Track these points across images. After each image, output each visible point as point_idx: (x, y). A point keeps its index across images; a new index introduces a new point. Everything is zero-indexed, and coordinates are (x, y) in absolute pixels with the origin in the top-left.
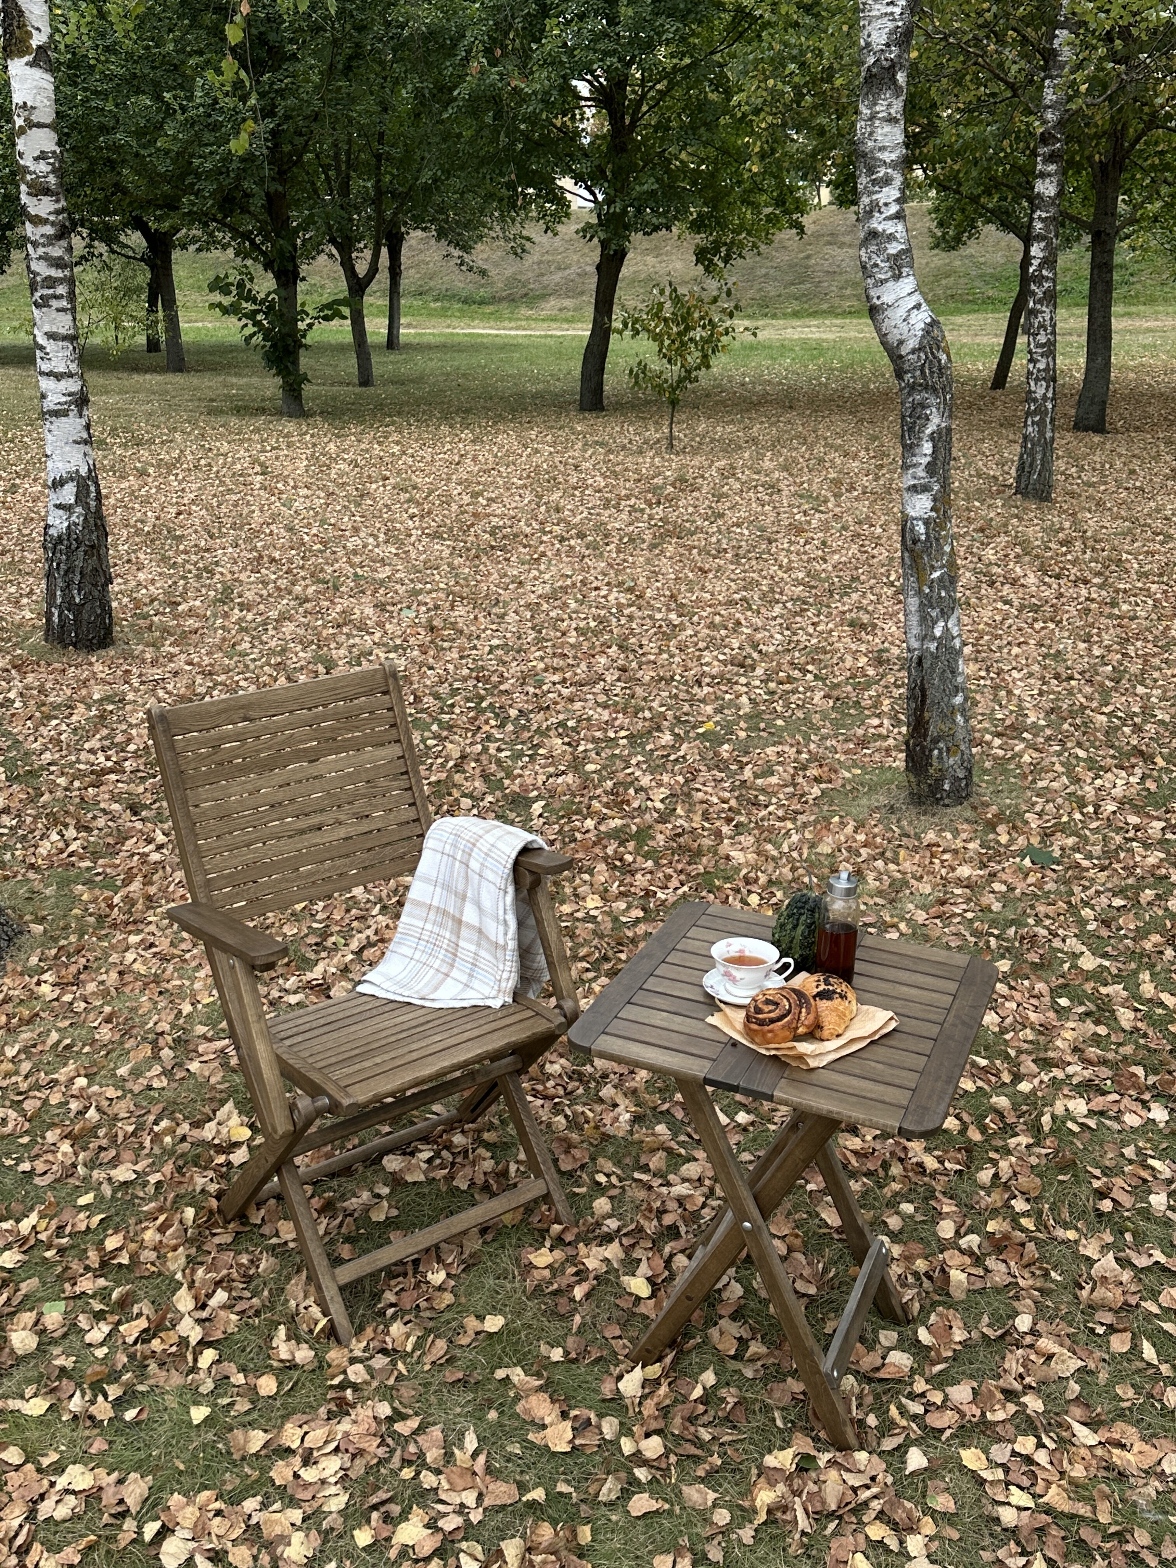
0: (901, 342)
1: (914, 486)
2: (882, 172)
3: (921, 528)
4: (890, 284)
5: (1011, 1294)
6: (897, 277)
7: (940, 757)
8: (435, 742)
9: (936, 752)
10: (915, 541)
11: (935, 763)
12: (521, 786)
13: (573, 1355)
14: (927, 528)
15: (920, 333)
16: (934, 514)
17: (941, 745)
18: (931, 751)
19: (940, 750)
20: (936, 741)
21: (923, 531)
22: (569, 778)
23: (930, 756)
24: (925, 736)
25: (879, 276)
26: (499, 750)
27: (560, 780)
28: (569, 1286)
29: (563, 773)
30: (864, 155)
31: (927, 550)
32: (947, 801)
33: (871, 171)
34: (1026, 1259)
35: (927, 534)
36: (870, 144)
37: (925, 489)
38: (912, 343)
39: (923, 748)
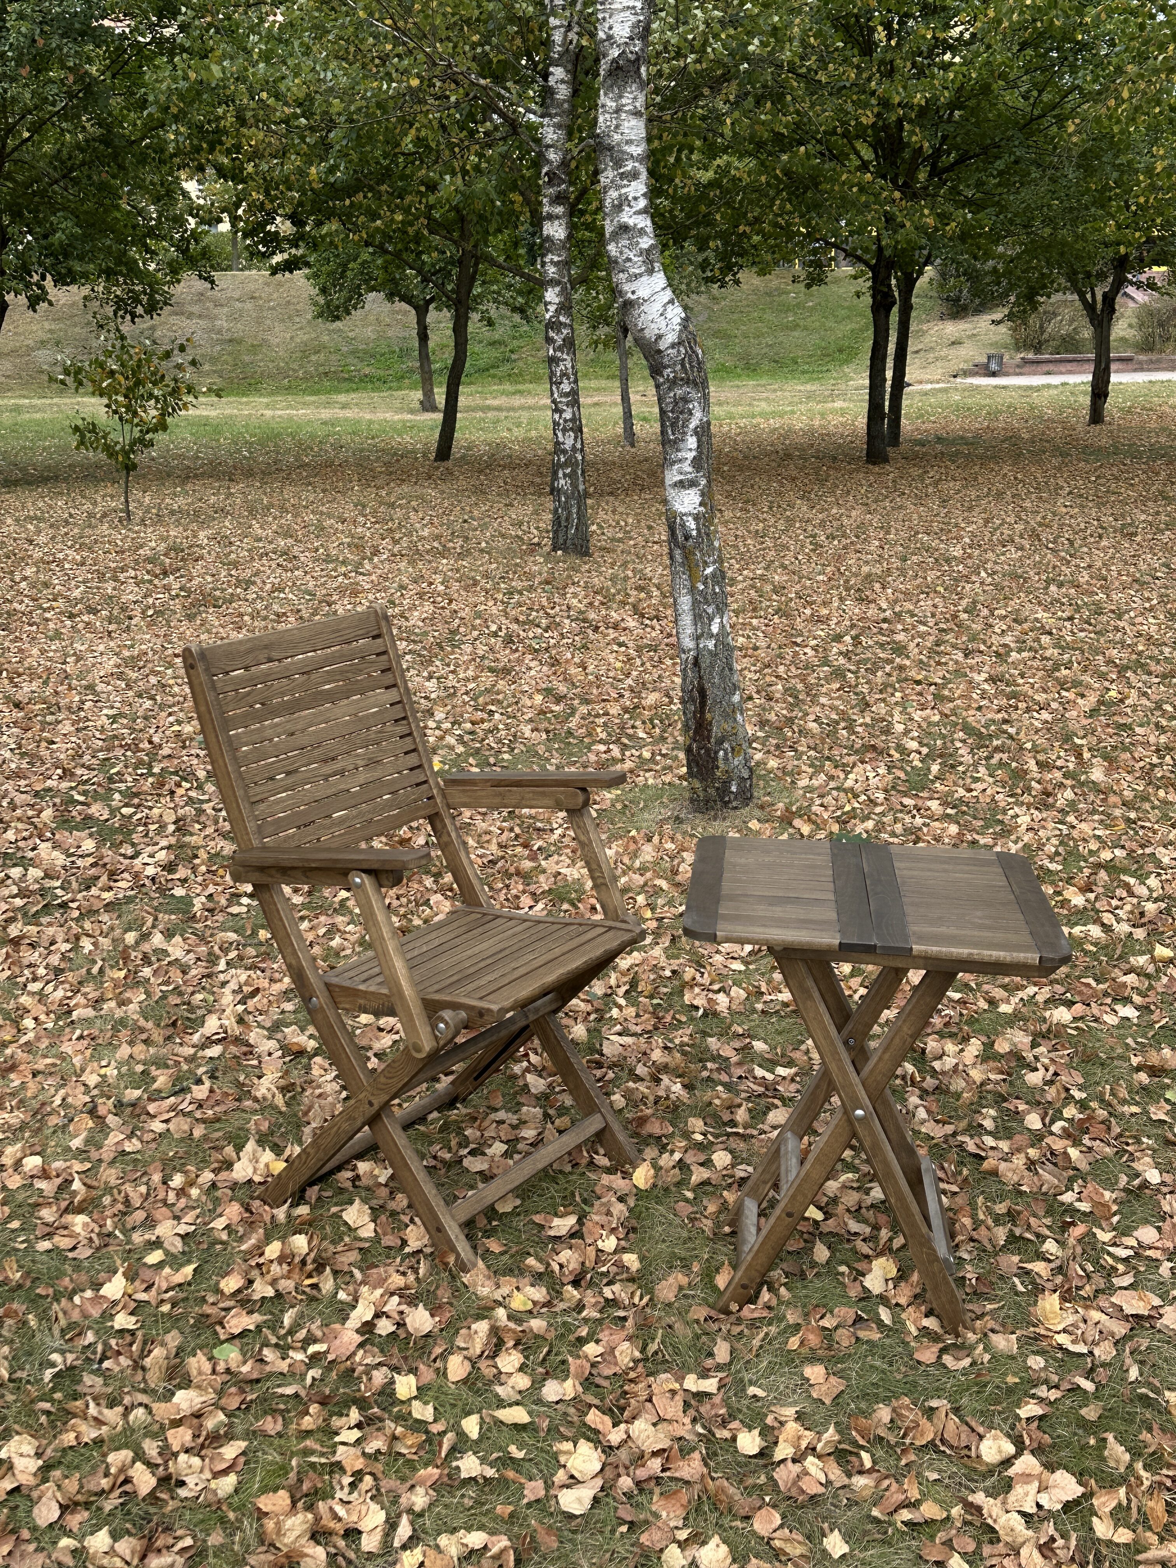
0: (659, 337)
1: (681, 481)
2: (629, 166)
3: (691, 524)
4: (645, 279)
6: (651, 272)
7: (726, 759)
9: (721, 753)
10: (687, 537)
11: (721, 763)
14: (698, 524)
15: (678, 328)
16: (702, 509)
17: (726, 745)
18: (716, 753)
19: (725, 751)
20: (720, 742)
21: (693, 526)
23: (716, 759)
24: (709, 738)
25: (632, 271)
30: (610, 148)
31: (698, 545)
32: (734, 804)
33: (618, 163)
35: (698, 529)
36: (617, 137)
37: (693, 484)
38: (671, 338)
39: (708, 750)
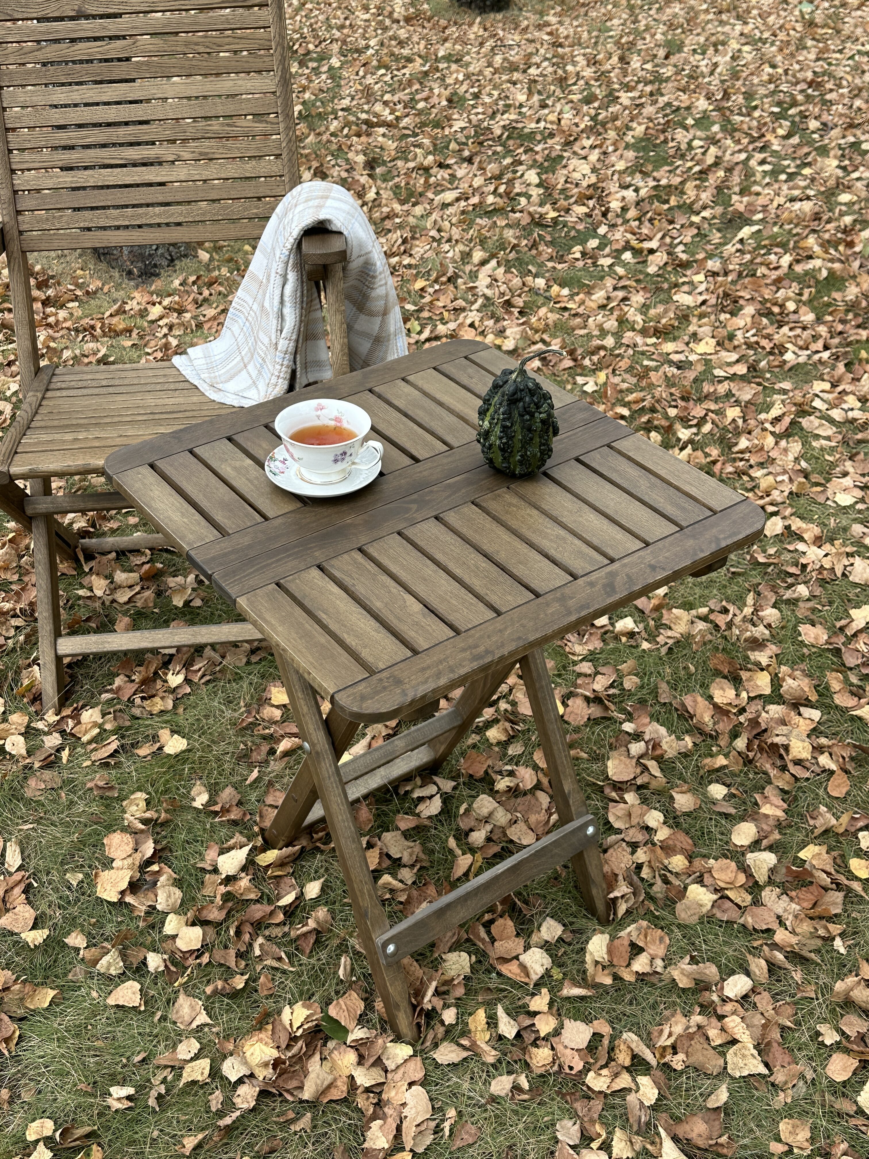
5: (756, 944)
8: (701, 143)
12: (749, 204)
13: (217, 808)
22: (807, 206)
26: (763, 162)
27: (797, 205)
28: (282, 736)
29: (808, 198)
34: (819, 910)
